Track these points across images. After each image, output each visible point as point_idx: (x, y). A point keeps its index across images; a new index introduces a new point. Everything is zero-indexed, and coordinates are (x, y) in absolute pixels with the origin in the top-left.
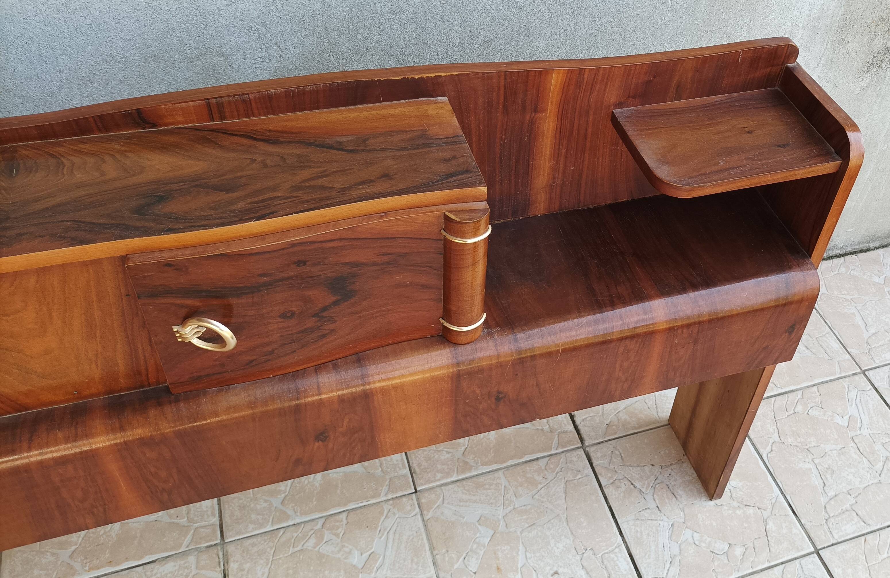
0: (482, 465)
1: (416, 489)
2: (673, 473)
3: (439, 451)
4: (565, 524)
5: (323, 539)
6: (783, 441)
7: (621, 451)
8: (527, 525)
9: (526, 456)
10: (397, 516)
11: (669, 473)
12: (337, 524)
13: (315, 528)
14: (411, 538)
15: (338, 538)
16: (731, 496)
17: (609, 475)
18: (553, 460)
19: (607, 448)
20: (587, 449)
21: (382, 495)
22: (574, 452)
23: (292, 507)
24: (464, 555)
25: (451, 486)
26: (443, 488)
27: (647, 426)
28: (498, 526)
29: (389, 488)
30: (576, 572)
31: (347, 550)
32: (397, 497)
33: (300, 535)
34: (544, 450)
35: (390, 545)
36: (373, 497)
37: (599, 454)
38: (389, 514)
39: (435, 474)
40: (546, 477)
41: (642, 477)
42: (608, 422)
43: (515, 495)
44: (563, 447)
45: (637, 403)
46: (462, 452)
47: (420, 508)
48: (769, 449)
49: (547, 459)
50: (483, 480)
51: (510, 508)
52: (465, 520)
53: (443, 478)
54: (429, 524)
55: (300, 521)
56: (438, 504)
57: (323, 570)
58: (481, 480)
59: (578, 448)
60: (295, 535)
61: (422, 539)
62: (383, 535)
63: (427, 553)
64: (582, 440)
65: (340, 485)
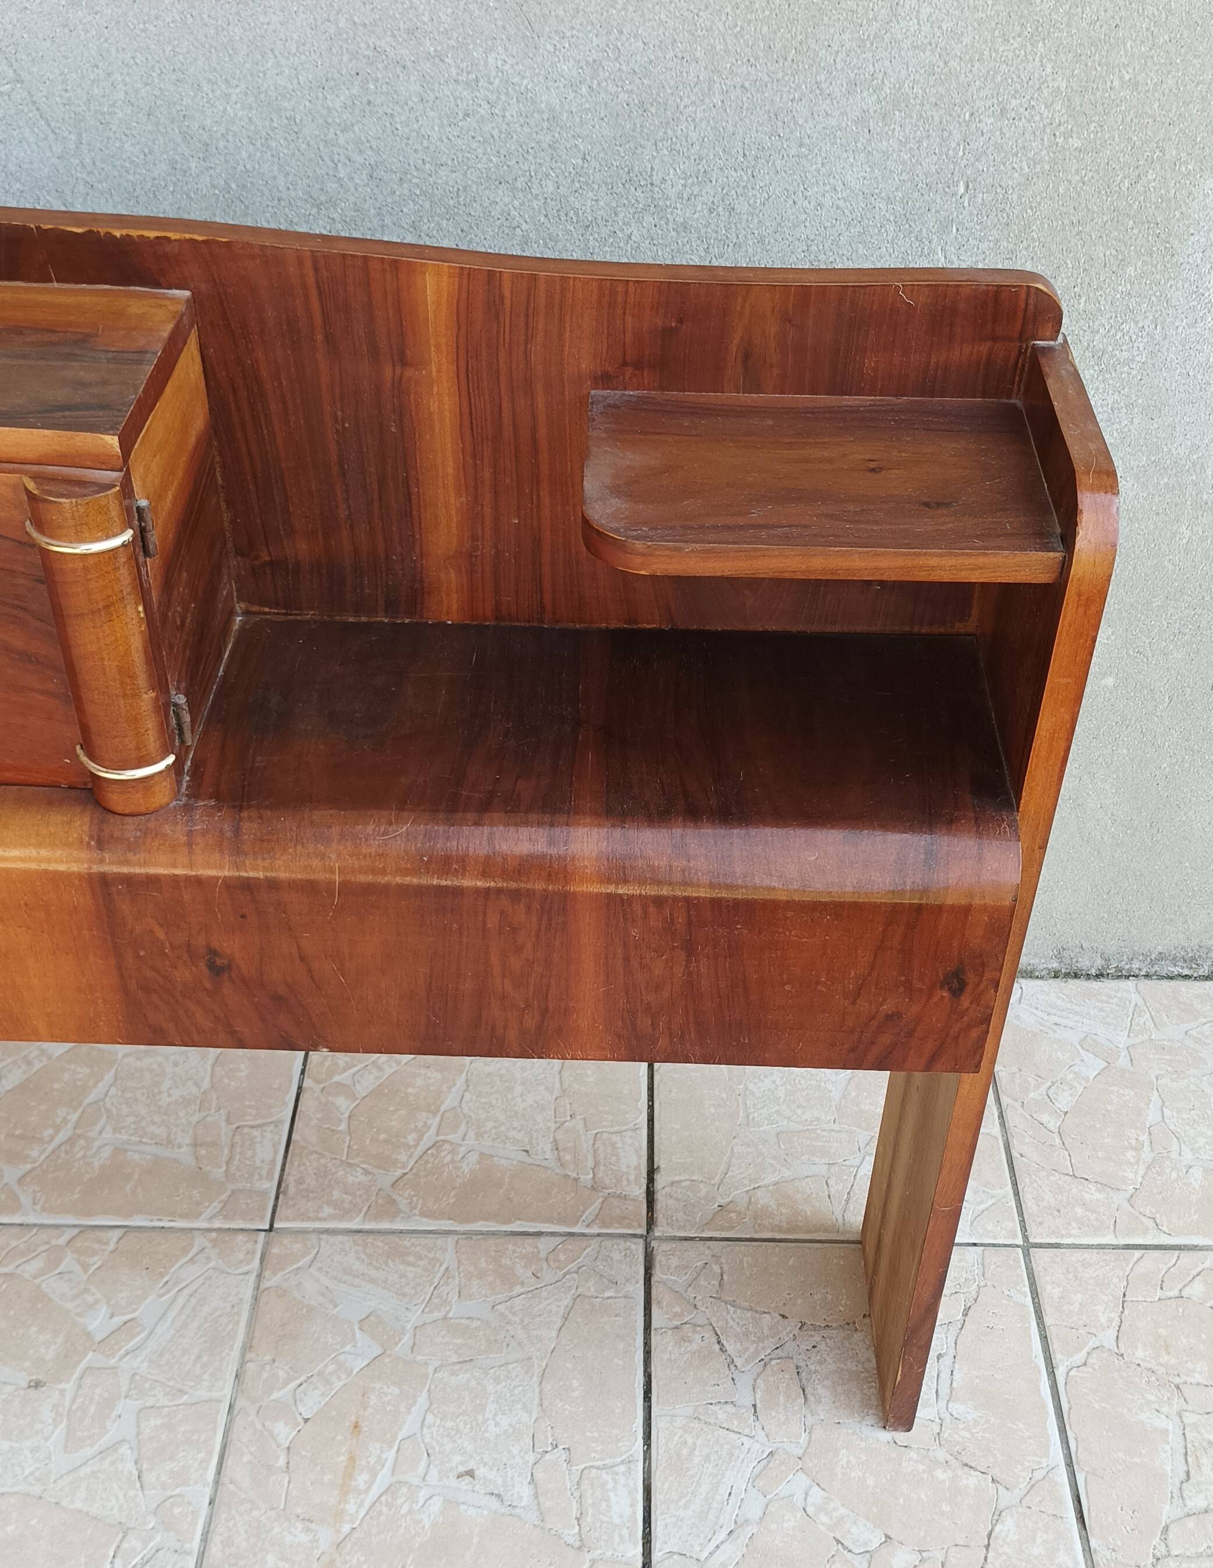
0: (423, 1214)
1: (271, 1225)
2: (822, 1347)
3: (350, 1165)
4: (536, 1379)
5: (57, 1266)
6: (1122, 1351)
7: (726, 1267)
8: (455, 1358)
9: (519, 1222)
10: (212, 1264)
11: (814, 1344)
12: (97, 1246)
13: (54, 1242)
14: (217, 1314)
15: (86, 1272)
16: (939, 1434)
17: (678, 1309)
18: (572, 1245)
19: (697, 1253)
20: (654, 1244)
21: (202, 1217)
22: (621, 1241)
23: (34, 1191)
24: (303, 1378)
25: (340, 1238)
26: (324, 1236)
27: (809, 1231)
28: (396, 1344)
29: (222, 1209)
30: (513, 1485)
31: (90, 1299)
33: (22, 1246)
34: (561, 1221)
35: (172, 1314)
36: (185, 1216)
37: (674, 1261)
38: (200, 1256)
39: (321, 1207)
40: (539, 1275)
41: (746, 1335)
42: (723, 1202)
43: (459, 1292)
44: (604, 1224)
45: (807, 1180)
46: (394, 1179)
47: (261, 1263)
48: (1079, 1358)
49: (559, 1239)
50: (409, 1245)
51: (437, 1315)
52: (335, 1311)
53: (333, 1217)
54: (264, 1299)
55: (34, 1221)
56: (300, 1264)
57: (29, 1322)
58: (405, 1243)
59: (634, 1236)
60: (14, 1243)
61: (237, 1323)
62: (168, 1292)
63: (233, 1353)
64: (651, 1222)
65: (136, 1176)
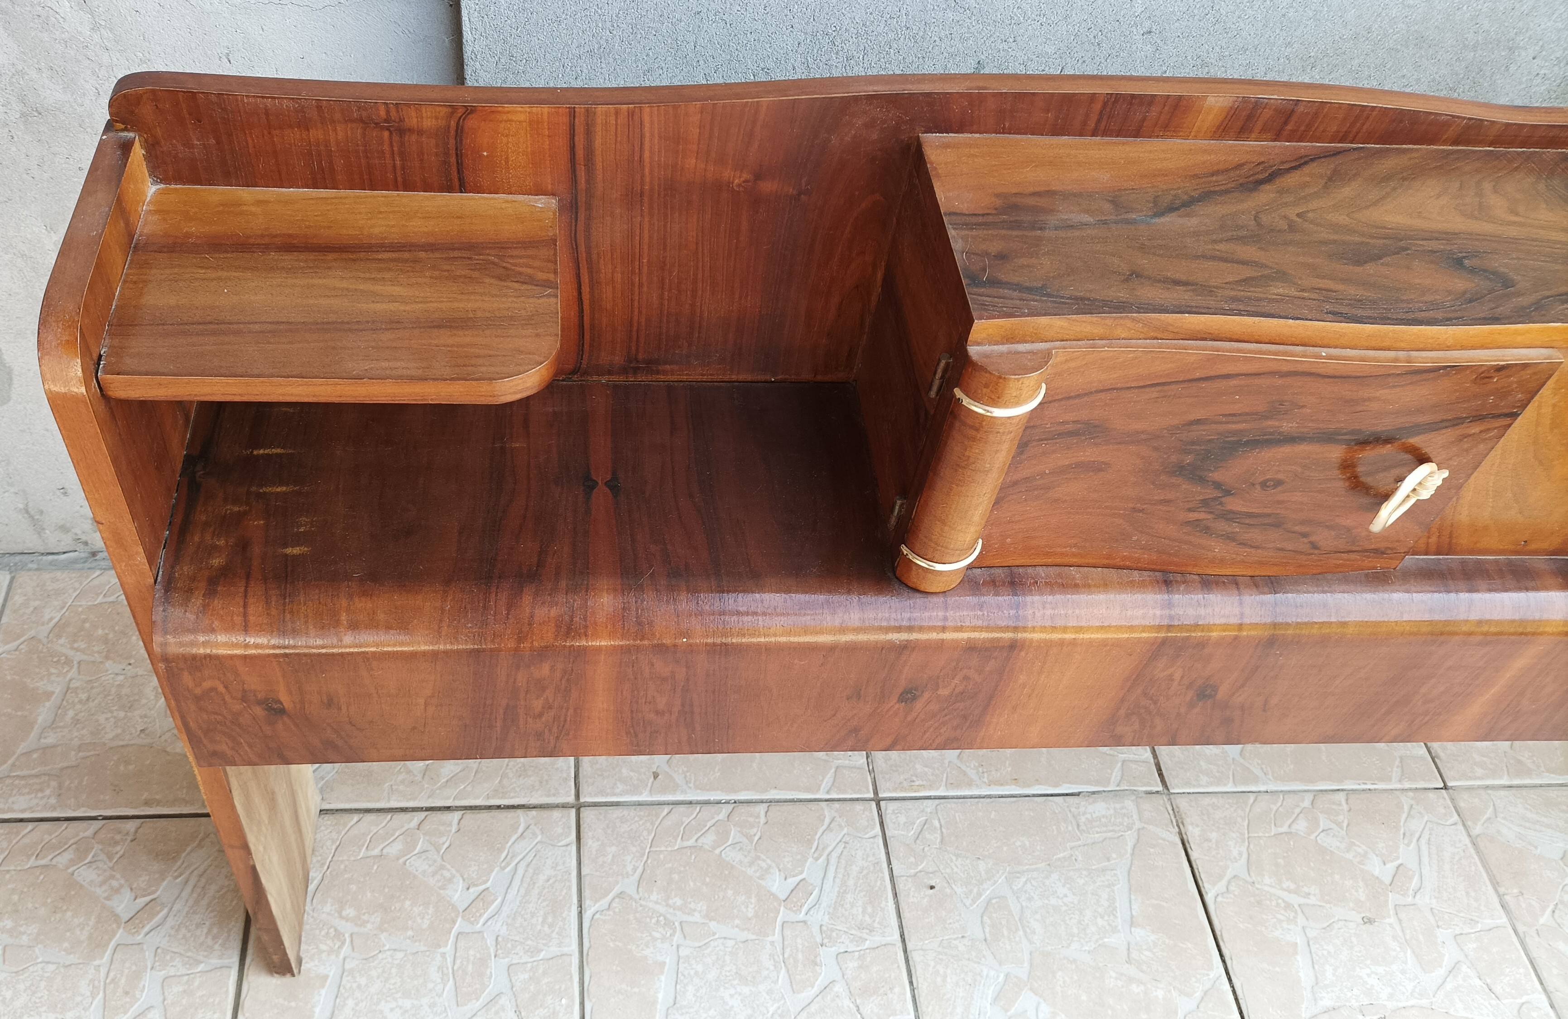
32: (1416, 789)
